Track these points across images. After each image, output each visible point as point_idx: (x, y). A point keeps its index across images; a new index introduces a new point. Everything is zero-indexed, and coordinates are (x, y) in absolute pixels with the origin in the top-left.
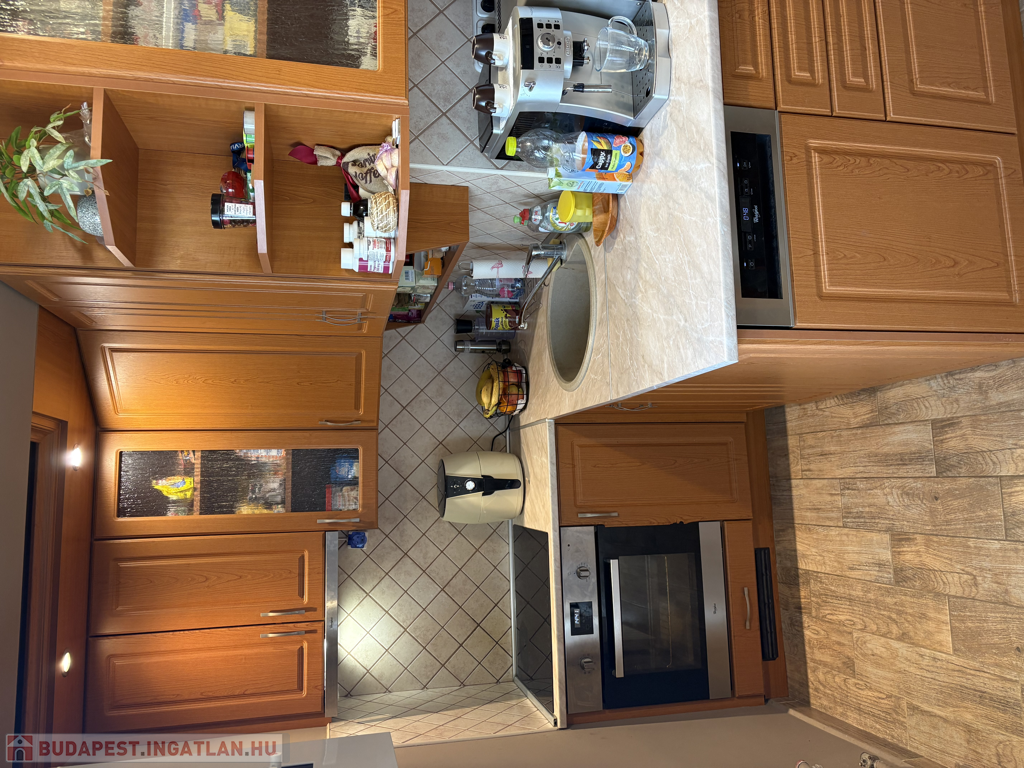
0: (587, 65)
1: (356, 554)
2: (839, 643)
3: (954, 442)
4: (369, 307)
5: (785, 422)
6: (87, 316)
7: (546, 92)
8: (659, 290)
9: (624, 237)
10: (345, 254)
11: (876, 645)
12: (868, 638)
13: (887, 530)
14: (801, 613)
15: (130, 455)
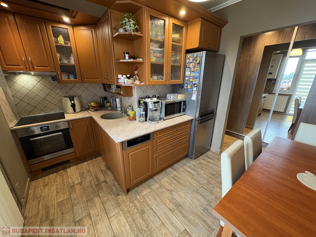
0: (155, 112)
1: (50, 79)
2: (51, 182)
3: (103, 185)
4: (110, 80)
5: (98, 157)
6: (99, 27)
7: (150, 106)
8: (124, 129)
9: (130, 122)
10: (121, 75)
11: (54, 188)
12: (55, 186)
13: (82, 181)
14: (56, 172)
15: (68, 31)
